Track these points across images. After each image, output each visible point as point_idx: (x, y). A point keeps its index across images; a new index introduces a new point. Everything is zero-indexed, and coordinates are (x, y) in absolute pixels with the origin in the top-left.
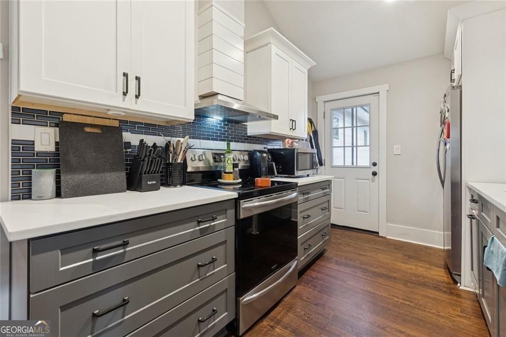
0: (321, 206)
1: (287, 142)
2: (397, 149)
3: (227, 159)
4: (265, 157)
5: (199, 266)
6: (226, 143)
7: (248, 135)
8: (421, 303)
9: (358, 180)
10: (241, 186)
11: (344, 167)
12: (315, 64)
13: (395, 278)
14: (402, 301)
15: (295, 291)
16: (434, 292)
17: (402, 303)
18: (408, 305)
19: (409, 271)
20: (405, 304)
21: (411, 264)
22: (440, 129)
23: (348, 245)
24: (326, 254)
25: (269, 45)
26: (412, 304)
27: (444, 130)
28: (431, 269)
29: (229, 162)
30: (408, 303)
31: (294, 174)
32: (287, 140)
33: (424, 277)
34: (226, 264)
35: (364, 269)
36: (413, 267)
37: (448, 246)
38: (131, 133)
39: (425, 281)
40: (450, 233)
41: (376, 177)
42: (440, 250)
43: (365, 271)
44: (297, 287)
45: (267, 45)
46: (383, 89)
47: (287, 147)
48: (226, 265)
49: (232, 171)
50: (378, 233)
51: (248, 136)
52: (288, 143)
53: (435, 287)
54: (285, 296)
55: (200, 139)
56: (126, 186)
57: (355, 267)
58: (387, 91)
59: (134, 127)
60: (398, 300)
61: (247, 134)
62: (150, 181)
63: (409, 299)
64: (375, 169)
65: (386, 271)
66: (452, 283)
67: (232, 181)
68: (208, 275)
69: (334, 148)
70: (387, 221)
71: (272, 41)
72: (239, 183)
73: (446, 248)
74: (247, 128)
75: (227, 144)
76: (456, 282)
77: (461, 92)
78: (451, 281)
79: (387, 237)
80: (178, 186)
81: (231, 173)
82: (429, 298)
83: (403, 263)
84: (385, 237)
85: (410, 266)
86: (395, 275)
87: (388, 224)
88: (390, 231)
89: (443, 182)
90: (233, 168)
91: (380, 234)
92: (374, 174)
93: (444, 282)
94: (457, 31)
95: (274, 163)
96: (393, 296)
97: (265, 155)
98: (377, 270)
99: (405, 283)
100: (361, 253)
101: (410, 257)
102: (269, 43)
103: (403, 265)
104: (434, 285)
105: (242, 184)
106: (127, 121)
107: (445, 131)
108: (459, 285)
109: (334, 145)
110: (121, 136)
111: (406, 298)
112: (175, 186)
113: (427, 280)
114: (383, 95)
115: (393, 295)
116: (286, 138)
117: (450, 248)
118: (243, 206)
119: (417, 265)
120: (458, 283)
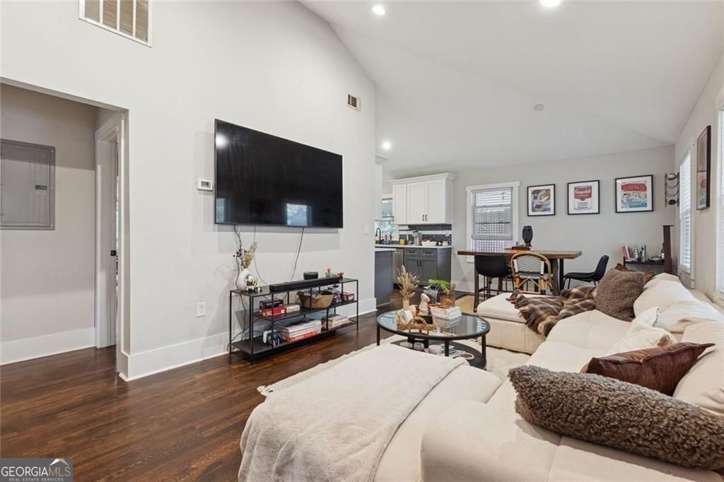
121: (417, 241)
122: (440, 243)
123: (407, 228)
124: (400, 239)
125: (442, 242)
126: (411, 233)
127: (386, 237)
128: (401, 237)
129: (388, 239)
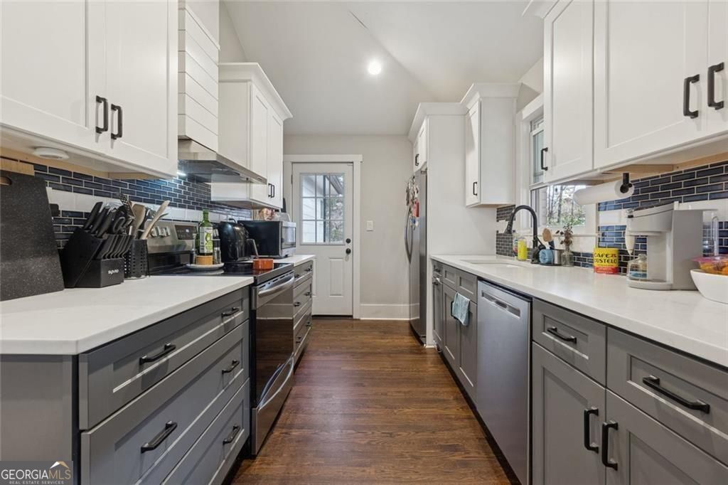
0: (304, 293)
1: (265, 212)
2: (370, 224)
3: (206, 234)
4: (238, 232)
5: (223, 372)
6: (202, 212)
7: (212, 200)
8: (405, 367)
9: (332, 260)
10: (223, 272)
11: (315, 244)
12: (292, 116)
13: (380, 353)
15: (293, 392)
17: (392, 371)
18: (397, 371)
19: (389, 344)
20: (394, 371)
22: (407, 208)
23: (327, 334)
24: (308, 349)
25: (249, 83)
26: (399, 370)
27: (412, 209)
28: (403, 338)
29: (208, 239)
31: (278, 254)
32: (265, 210)
33: (400, 346)
34: (242, 368)
35: (352, 353)
36: (390, 340)
37: (416, 316)
38: (53, 189)
40: (419, 304)
41: (350, 255)
42: (406, 321)
43: (353, 354)
44: (294, 389)
45: (246, 81)
46: (357, 159)
47: (266, 219)
48: (242, 370)
49: (212, 251)
50: (351, 316)
51: (212, 202)
52: (267, 214)
54: (285, 401)
55: (154, 203)
56: (62, 282)
57: (342, 353)
58: (361, 162)
59: (57, 179)
60: (388, 370)
61: (210, 198)
62: (111, 270)
63: (396, 367)
64: (349, 246)
65: (371, 349)
67: (212, 266)
68: (230, 383)
69: (304, 222)
70: (362, 301)
71: (253, 78)
72: (220, 269)
73: (412, 319)
74: (210, 191)
75: (204, 213)
76: (422, 344)
77: (426, 176)
78: (419, 344)
79: (362, 319)
80: (143, 276)
81: (211, 254)
83: (382, 339)
84: (359, 320)
85: (387, 341)
86: (379, 350)
87: (362, 305)
88: (365, 313)
89: (410, 256)
90: (214, 247)
91: (354, 317)
92: (348, 252)
93: (416, 346)
94: (422, 123)
95: (254, 241)
96: (383, 368)
97: (237, 228)
98: (362, 351)
99: (389, 354)
100: (342, 338)
101: (385, 333)
102: (250, 80)
105: (224, 270)
106: (46, 167)
107: (414, 210)
108: (425, 345)
109: (304, 219)
110: (45, 194)
111: (394, 366)
112: (138, 276)
114: (357, 166)
116: (264, 207)
117: (418, 318)
118: (260, 293)
119: (392, 339)
124: (602, 244)
127: (547, 235)
128: (609, 236)
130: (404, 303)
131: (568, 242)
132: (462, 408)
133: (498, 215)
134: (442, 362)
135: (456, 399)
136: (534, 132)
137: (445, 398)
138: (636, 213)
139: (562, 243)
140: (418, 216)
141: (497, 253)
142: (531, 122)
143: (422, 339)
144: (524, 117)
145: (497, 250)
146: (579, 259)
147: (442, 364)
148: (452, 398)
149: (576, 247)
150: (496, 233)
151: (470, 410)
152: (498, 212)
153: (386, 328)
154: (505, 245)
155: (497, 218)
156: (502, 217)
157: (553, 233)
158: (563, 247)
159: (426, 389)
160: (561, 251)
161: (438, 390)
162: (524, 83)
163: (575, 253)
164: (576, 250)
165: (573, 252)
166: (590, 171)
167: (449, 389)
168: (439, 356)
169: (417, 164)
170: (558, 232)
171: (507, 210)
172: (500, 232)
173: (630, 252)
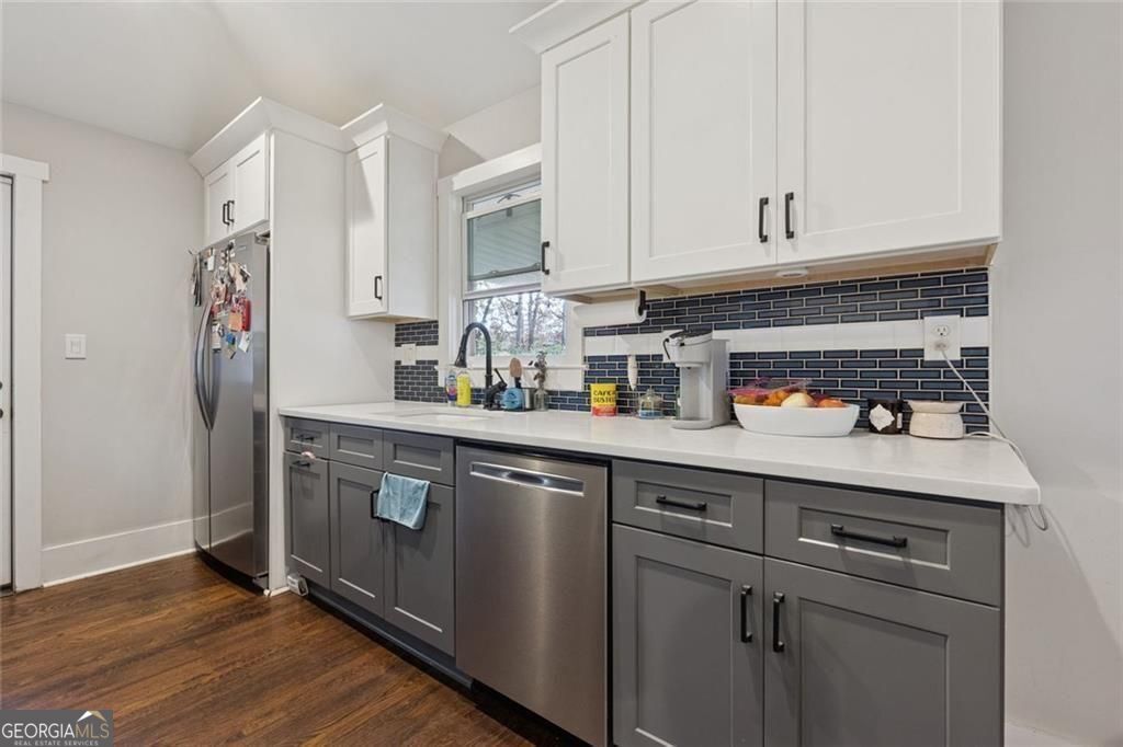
8: (247, 654)
13: (161, 649)
14: (219, 674)
16: (246, 625)
17: (221, 677)
18: (234, 670)
19: (172, 620)
20: (228, 674)
21: (161, 609)
26: (238, 665)
27: (223, 314)
30: (229, 669)
33: (210, 614)
36: (173, 610)
39: (217, 619)
46: (28, 170)
50: (11, 588)
53: (241, 617)
60: (209, 678)
63: (225, 663)
65: (127, 650)
66: (254, 595)
70: (50, 539)
76: (260, 591)
77: (268, 250)
79: (47, 585)
82: (249, 636)
83: (144, 614)
84: (39, 589)
85: (165, 613)
86: (154, 644)
87: (47, 549)
91: (22, 590)
96: (193, 679)
99: (189, 643)
101: (147, 597)
103: (150, 618)
104: (237, 615)
107: (230, 317)
108: (266, 592)
111: (219, 665)
113: (218, 616)
115: (192, 677)
120: (263, 590)
121: (701, 393)
122: (881, 417)
123: (629, 313)
124: (589, 378)
125: (899, 407)
126: (650, 344)
127: (516, 367)
128: (598, 368)
129: (528, 381)
130: (181, 517)
131: (542, 377)
132: (410, 679)
133: (397, 335)
134: (323, 612)
135: (392, 668)
136: (470, 215)
137: (371, 676)
138: (687, 341)
139: (535, 379)
140: (247, 327)
141: (396, 398)
142: (463, 198)
143: (261, 582)
144: (457, 187)
145: (397, 393)
146: (553, 400)
147: (322, 617)
148: (383, 671)
149: (551, 385)
150: (393, 365)
151: (424, 675)
152: (397, 330)
153: (144, 585)
154: (415, 384)
155: (396, 340)
156: (407, 339)
157: (524, 364)
158: (536, 384)
159: (323, 678)
160: (533, 391)
161: (347, 667)
162: (456, 135)
163: (550, 393)
164: (550, 388)
165: (547, 391)
166: (624, 284)
167: (367, 656)
168: (307, 602)
169: (228, 221)
170: (531, 364)
171: (419, 328)
172: (403, 364)
173: (633, 387)
